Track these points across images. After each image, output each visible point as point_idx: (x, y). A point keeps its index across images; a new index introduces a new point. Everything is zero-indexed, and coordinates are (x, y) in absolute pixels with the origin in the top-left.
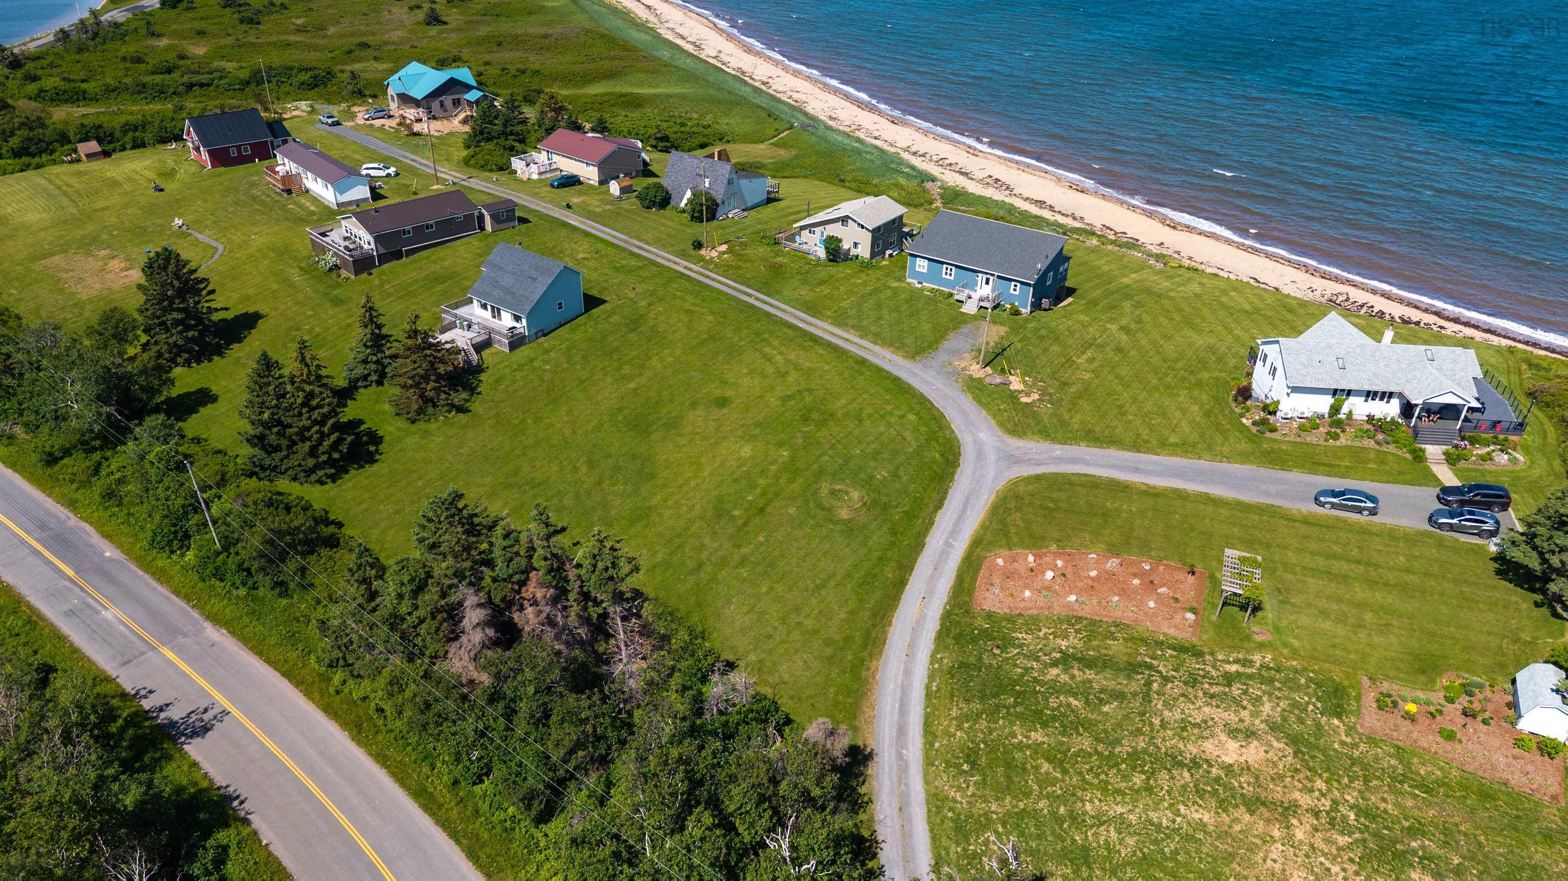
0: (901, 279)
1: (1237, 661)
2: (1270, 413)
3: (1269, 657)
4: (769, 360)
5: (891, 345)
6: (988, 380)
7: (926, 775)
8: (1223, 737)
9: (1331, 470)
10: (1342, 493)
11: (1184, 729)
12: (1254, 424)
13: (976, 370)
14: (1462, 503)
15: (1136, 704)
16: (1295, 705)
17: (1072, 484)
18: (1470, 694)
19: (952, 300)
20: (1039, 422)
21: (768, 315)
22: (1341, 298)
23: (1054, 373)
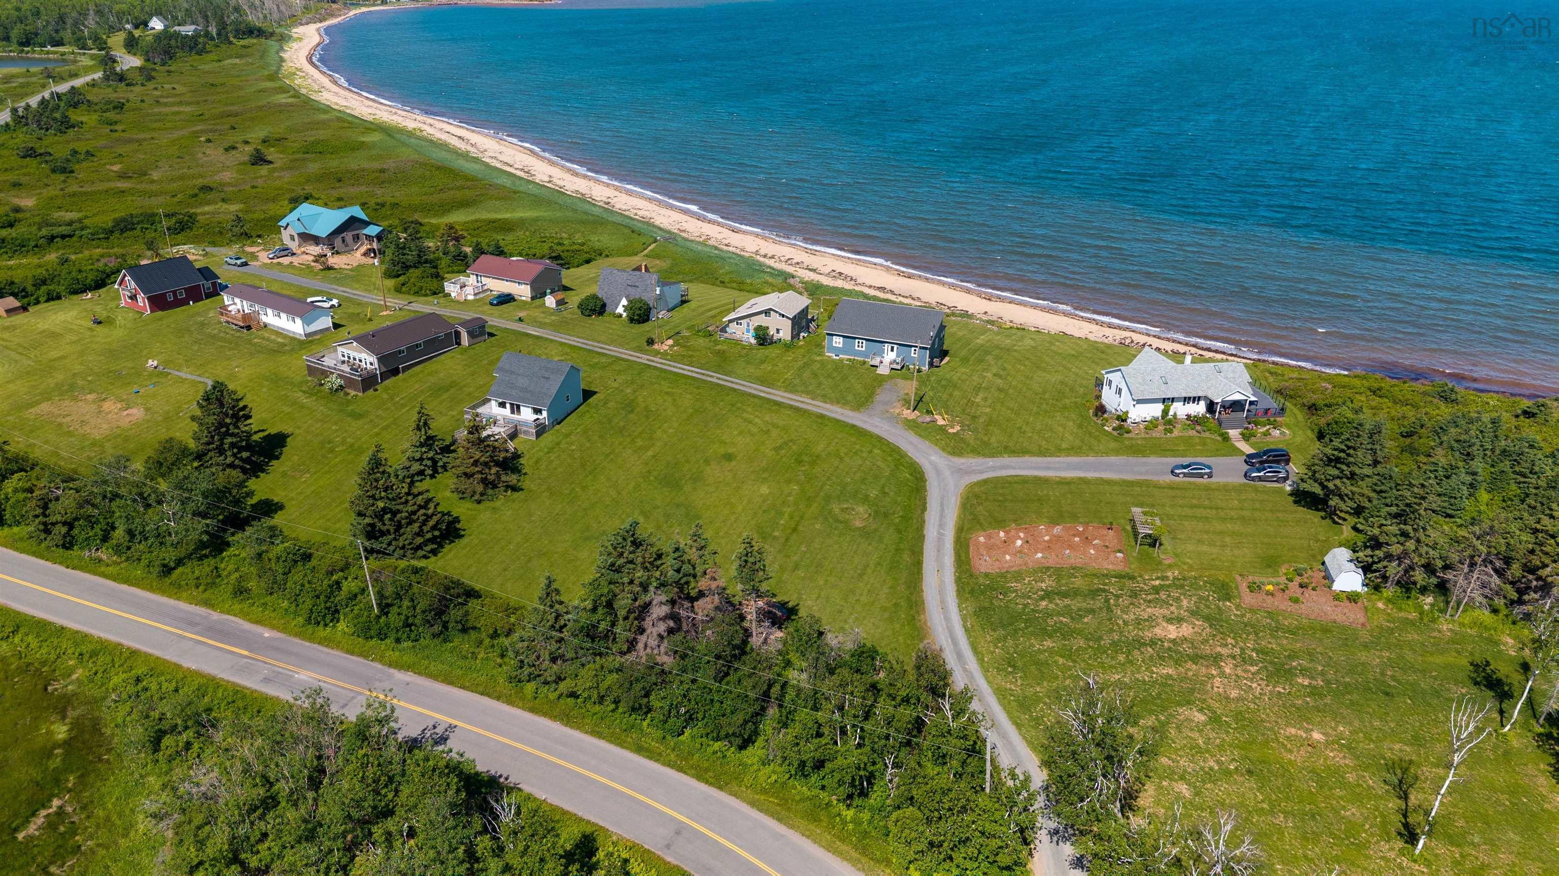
0: (821, 354)
1: (1158, 578)
2: (1123, 421)
3: (1176, 573)
4: (750, 422)
5: (838, 403)
6: (920, 420)
7: (986, 678)
8: (1165, 624)
9: (1174, 453)
10: (1189, 466)
11: (1139, 624)
12: (1114, 429)
13: (908, 414)
14: (1262, 463)
15: (1104, 614)
16: (1201, 598)
17: (1010, 483)
18: (1300, 575)
19: (867, 366)
20: (968, 445)
21: (734, 390)
22: (1128, 341)
23: (964, 410)
